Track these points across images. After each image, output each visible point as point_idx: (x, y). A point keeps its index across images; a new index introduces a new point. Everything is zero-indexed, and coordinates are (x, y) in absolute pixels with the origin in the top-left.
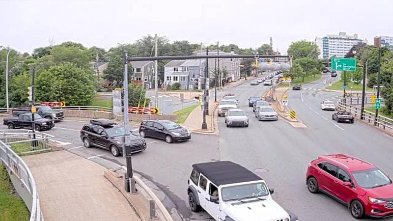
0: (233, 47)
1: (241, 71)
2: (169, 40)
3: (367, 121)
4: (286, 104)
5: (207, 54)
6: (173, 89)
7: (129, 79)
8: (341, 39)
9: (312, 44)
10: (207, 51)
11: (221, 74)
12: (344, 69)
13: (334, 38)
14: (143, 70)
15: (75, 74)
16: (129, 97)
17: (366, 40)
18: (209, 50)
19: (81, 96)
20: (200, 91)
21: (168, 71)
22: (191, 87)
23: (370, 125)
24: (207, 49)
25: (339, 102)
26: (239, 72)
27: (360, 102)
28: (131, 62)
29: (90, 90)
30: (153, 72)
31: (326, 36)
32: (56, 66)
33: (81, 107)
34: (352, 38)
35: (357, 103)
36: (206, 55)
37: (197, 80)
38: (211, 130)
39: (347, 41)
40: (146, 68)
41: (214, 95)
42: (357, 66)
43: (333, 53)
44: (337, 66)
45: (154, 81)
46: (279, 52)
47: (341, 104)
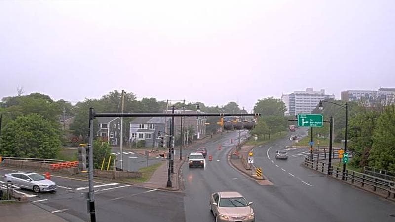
0: (199, 105)
1: (207, 129)
2: (136, 97)
3: (335, 176)
4: (252, 162)
5: (173, 112)
6: (139, 147)
7: (95, 134)
8: (308, 95)
9: (278, 101)
10: (173, 109)
11: (186, 132)
12: (311, 125)
13: (301, 95)
14: (109, 126)
15: (41, 127)
16: (94, 154)
17: (333, 95)
18: (175, 108)
19: (47, 149)
20: (165, 149)
21: (134, 128)
22: (156, 144)
23: (338, 180)
24: (174, 106)
25: (306, 159)
26: (205, 130)
27: (328, 157)
28: (97, 118)
29: (55, 144)
30: (119, 128)
31: (293, 92)
32: (23, 117)
33: (46, 160)
34: (319, 94)
35: (324, 158)
36: (171, 113)
37: (163, 138)
38: (177, 188)
39: (314, 97)
40: (111, 125)
41: (180, 152)
42: (324, 122)
43: (300, 110)
44: (303, 123)
45: (120, 138)
46: (245, 109)
47: (308, 160)
